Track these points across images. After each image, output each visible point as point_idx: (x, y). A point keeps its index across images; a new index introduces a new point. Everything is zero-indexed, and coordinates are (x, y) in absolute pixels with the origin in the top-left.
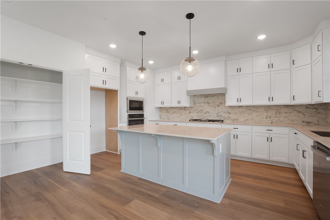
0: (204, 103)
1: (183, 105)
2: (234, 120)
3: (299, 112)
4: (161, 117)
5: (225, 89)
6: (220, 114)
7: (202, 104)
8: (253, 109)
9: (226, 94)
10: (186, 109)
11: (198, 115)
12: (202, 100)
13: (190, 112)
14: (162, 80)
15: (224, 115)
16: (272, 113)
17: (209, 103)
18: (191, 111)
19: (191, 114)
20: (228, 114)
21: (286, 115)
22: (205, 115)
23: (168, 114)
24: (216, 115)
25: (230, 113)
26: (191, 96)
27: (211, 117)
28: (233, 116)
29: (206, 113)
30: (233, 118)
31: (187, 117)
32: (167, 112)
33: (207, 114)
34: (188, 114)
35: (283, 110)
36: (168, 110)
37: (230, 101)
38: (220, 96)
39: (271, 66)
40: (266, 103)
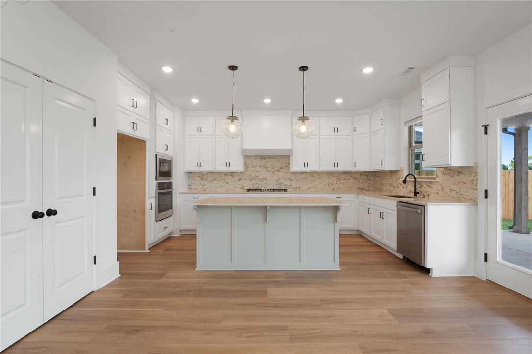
0: (260, 167)
1: (233, 168)
2: (296, 189)
3: (355, 179)
4: (190, 187)
5: (291, 150)
6: (280, 182)
7: (258, 169)
8: (315, 175)
9: (291, 157)
10: (233, 174)
11: (251, 183)
12: (257, 162)
13: (240, 179)
14: (200, 129)
15: (285, 183)
16: (333, 180)
17: (266, 167)
18: (242, 178)
19: (240, 183)
20: (291, 182)
21: (345, 181)
22: (261, 183)
23: (203, 183)
24: (275, 183)
25: (292, 180)
26: (246, 157)
27: (269, 185)
28: (295, 184)
29: (262, 180)
30: (295, 187)
31: (237, 186)
32: (202, 179)
33: (264, 182)
34: (237, 182)
35: (343, 177)
36: (205, 177)
37: (296, 166)
38: (283, 159)
39: (336, 130)
40: (331, 168)
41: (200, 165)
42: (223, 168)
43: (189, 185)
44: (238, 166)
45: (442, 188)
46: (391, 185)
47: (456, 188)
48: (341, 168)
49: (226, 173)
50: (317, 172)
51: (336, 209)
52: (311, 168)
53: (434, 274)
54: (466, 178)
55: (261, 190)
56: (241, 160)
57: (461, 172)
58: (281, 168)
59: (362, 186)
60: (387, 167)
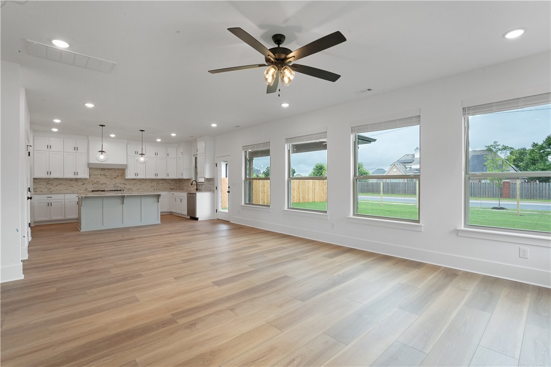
0: (101, 175)
1: (79, 176)
2: (128, 190)
3: (168, 183)
5: (126, 165)
6: (117, 185)
7: (99, 176)
8: (143, 181)
9: (126, 170)
10: (77, 180)
11: (94, 186)
12: (99, 172)
13: (84, 184)
14: (49, 147)
15: (120, 186)
16: (154, 184)
17: (106, 176)
18: (85, 183)
19: (84, 186)
21: (162, 185)
22: (102, 186)
23: (48, 187)
25: (125, 184)
26: (90, 168)
28: (128, 186)
29: (102, 184)
31: (80, 188)
32: (48, 184)
33: (104, 185)
35: (160, 182)
36: (51, 182)
37: (130, 175)
38: (121, 171)
39: (156, 154)
40: (153, 177)
41: (49, 173)
42: (72, 176)
44: (84, 174)
46: (188, 186)
48: (159, 177)
49: (71, 180)
50: (143, 179)
51: (159, 196)
52: (140, 177)
53: (199, 220)
54: (212, 182)
55: (104, 191)
56: (87, 170)
57: (210, 180)
58: (118, 176)
59: (172, 187)
60: (185, 177)
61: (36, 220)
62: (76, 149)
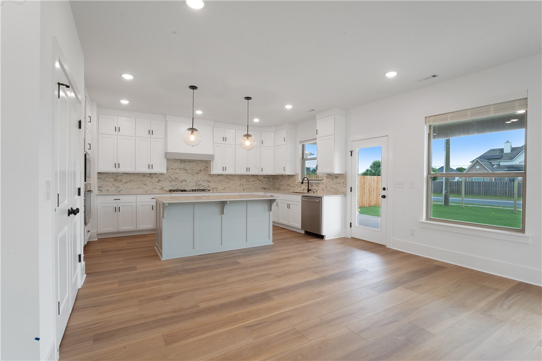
0: (180, 169)
1: (154, 170)
3: (260, 181)
4: (101, 189)
5: (212, 156)
6: (199, 183)
7: (178, 171)
8: (230, 178)
9: (212, 162)
10: (151, 176)
11: (172, 184)
12: (178, 165)
13: (159, 181)
14: (117, 129)
15: (203, 184)
16: (243, 181)
17: (186, 170)
18: (161, 179)
19: (160, 184)
20: (208, 183)
21: (253, 183)
22: (182, 184)
23: (116, 184)
24: (194, 184)
25: (210, 182)
27: (188, 186)
29: (182, 181)
30: (212, 187)
31: (154, 187)
32: (116, 180)
33: (184, 183)
34: (156, 184)
35: (251, 179)
36: (119, 178)
37: (216, 169)
38: (204, 163)
40: (244, 172)
41: (117, 165)
42: (145, 170)
43: (99, 187)
44: (160, 167)
45: (326, 187)
46: (288, 185)
47: (334, 186)
48: (251, 173)
49: (144, 175)
50: (231, 175)
52: (229, 171)
53: (327, 238)
54: (340, 180)
55: (185, 191)
56: (164, 162)
57: (337, 177)
58: (200, 171)
59: (264, 186)
60: (288, 173)
61: (100, 232)
62: (151, 132)
